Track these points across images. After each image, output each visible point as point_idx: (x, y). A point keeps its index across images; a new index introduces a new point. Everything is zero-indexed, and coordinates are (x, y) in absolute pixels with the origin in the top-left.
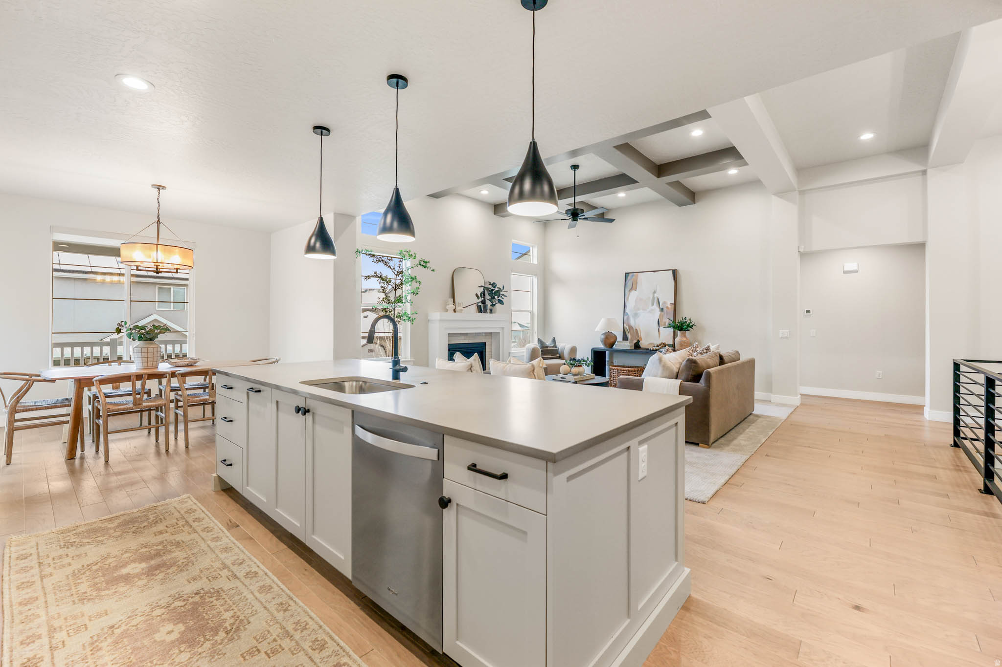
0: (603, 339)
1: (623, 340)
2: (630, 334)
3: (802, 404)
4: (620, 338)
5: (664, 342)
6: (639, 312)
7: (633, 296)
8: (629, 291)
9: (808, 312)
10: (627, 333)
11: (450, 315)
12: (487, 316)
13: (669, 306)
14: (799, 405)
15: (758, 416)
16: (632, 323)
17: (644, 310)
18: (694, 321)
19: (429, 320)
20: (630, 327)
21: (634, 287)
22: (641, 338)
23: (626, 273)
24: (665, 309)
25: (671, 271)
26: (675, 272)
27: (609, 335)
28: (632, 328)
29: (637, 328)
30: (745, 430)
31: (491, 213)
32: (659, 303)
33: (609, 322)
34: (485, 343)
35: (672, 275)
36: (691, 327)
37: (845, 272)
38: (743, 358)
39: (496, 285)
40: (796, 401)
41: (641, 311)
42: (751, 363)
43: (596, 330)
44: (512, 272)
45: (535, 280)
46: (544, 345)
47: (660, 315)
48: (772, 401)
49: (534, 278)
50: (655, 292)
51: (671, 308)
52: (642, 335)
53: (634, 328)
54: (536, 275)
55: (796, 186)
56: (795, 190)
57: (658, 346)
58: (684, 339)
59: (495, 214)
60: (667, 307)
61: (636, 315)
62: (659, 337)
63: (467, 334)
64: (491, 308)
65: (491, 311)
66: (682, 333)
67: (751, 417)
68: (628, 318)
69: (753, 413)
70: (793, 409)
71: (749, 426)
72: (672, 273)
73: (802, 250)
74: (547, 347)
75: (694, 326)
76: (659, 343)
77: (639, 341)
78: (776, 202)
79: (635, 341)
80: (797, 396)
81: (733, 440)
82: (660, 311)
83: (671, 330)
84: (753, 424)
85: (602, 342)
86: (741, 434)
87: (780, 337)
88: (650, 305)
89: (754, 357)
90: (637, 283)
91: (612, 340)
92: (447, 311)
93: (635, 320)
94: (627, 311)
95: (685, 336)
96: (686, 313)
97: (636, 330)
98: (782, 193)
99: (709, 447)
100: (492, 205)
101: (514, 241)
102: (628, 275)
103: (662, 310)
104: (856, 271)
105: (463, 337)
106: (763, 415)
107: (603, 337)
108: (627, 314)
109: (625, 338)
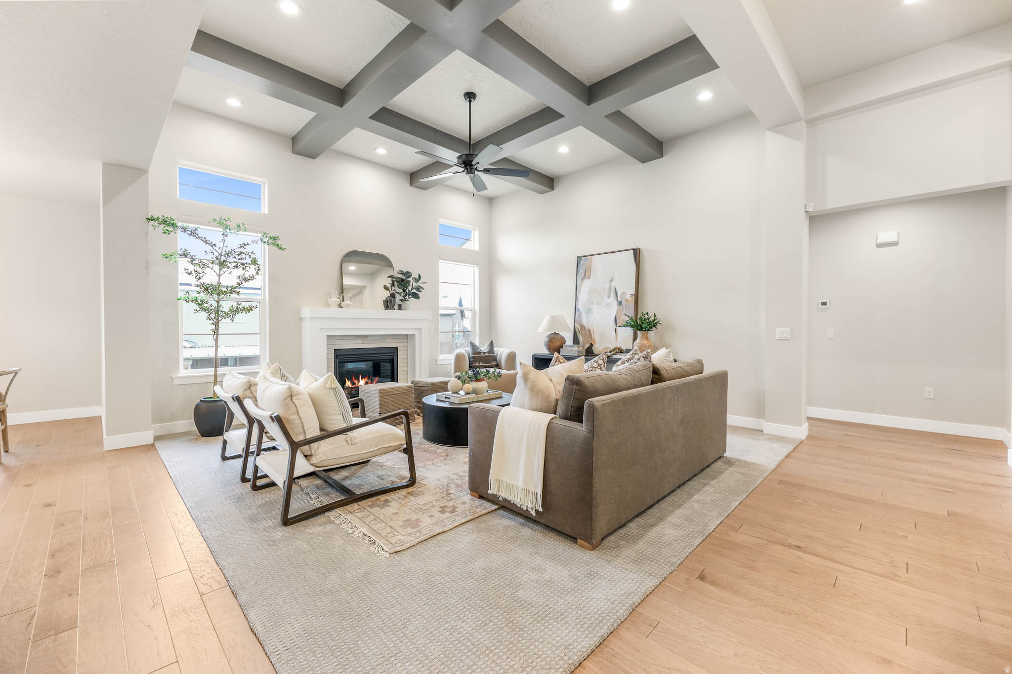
0: (547, 342)
1: (574, 344)
2: (582, 337)
3: (809, 437)
4: (569, 341)
5: (618, 347)
6: (592, 307)
7: (586, 285)
8: (582, 279)
9: (824, 304)
10: (578, 334)
11: (334, 311)
12: (395, 313)
13: (629, 299)
14: (803, 439)
15: (730, 463)
16: (585, 321)
17: (599, 304)
18: (660, 317)
19: (301, 318)
20: (583, 327)
21: (587, 275)
22: (594, 341)
23: (578, 257)
24: (624, 302)
25: (632, 251)
26: (637, 253)
27: (554, 338)
28: (585, 328)
29: (589, 328)
30: (693, 495)
31: (405, 184)
32: (616, 294)
33: (554, 320)
34: (397, 347)
35: (633, 257)
36: (654, 326)
37: (879, 246)
38: (708, 371)
39: (412, 275)
40: (801, 432)
41: (595, 305)
42: (721, 380)
43: (539, 330)
44: (439, 259)
45: (477, 270)
46: (476, 351)
47: (617, 310)
48: (764, 432)
49: (475, 268)
50: (611, 281)
51: (632, 300)
52: (596, 337)
53: (587, 329)
54: (477, 264)
55: (801, 111)
56: (800, 119)
57: (611, 352)
58: (645, 342)
59: (411, 185)
60: (627, 300)
61: (589, 311)
62: (616, 340)
63: (367, 336)
64: (400, 303)
65: (400, 307)
66: (643, 334)
67: (719, 463)
68: (580, 315)
69: (725, 455)
70: (791, 447)
71: (706, 485)
72: (632, 253)
73: (810, 209)
74: (479, 353)
75: (658, 324)
76: (612, 347)
77: (592, 345)
78: (773, 141)
79: (588, 345)
80: (801, 426)
81: (652, 526)
82: (618, 304)
83: (629, 331)
84: (714, 482)
85: (545, 345)
86: (679, 506)
87: (777, 338)
88: (606, 298)
89: (727, 369)
90: (590, 269)
91: (558, 344)
92: (329, 306)
93: (588, 318)
94: (579, 306)
95: (647, 338)
96: (651, 307)
97: (589, 330)
98: (781, 126)
99: (594, 547)
100: (408, 173)
101: (442, 221)
102: (581, 260)
103: (620, 303)
104: (895, 244)
105: (360, 341)
106: (738, 460)
107: (546, 339)
108: (579, 309)
109: (576, 341)
